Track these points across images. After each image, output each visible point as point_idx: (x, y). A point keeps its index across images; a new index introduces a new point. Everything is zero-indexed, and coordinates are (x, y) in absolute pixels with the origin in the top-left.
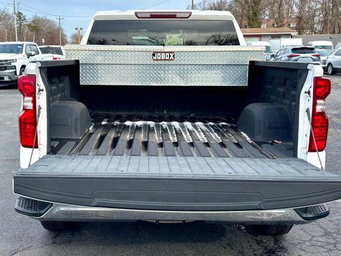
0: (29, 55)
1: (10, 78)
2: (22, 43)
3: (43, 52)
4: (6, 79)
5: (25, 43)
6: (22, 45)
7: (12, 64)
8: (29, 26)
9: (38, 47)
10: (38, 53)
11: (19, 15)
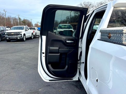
0: (26, 30)
1: (20, 38)
2: (23, 26)
3: (30, 29)
4: (19, 38)
5: (25, 26)
6: (24, 27)
7: (21, 33)
8: (22, 21)
9: (29, 27)
10: (29, 30)
11: (20, 18)
